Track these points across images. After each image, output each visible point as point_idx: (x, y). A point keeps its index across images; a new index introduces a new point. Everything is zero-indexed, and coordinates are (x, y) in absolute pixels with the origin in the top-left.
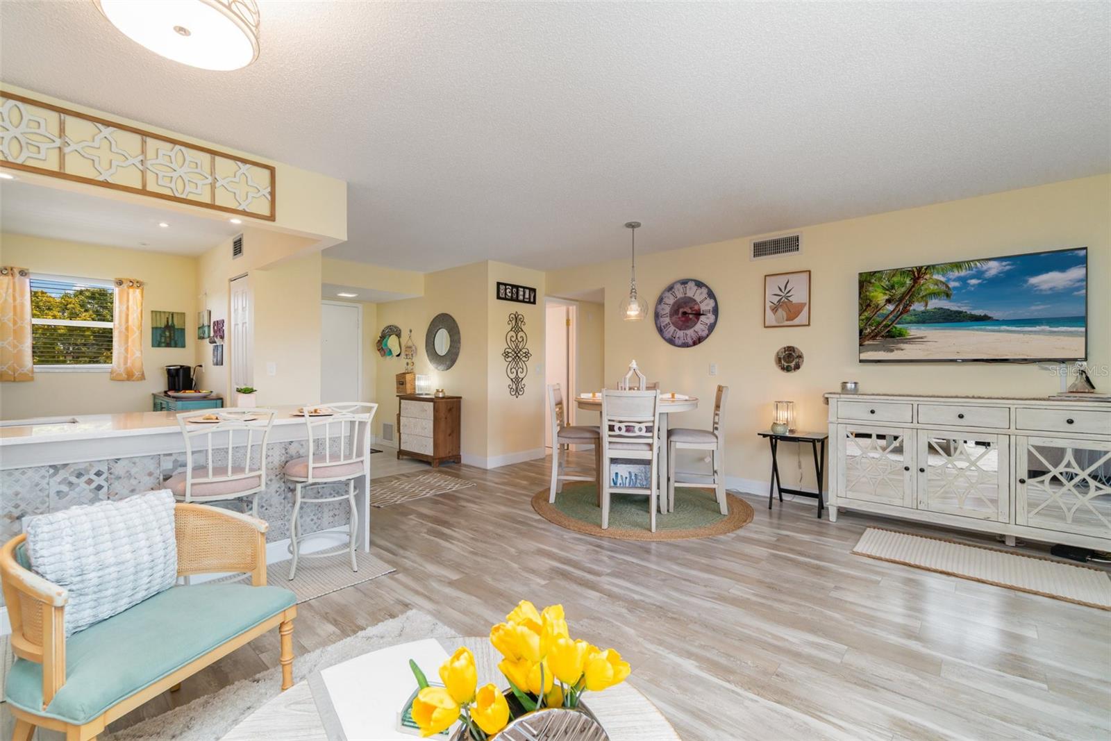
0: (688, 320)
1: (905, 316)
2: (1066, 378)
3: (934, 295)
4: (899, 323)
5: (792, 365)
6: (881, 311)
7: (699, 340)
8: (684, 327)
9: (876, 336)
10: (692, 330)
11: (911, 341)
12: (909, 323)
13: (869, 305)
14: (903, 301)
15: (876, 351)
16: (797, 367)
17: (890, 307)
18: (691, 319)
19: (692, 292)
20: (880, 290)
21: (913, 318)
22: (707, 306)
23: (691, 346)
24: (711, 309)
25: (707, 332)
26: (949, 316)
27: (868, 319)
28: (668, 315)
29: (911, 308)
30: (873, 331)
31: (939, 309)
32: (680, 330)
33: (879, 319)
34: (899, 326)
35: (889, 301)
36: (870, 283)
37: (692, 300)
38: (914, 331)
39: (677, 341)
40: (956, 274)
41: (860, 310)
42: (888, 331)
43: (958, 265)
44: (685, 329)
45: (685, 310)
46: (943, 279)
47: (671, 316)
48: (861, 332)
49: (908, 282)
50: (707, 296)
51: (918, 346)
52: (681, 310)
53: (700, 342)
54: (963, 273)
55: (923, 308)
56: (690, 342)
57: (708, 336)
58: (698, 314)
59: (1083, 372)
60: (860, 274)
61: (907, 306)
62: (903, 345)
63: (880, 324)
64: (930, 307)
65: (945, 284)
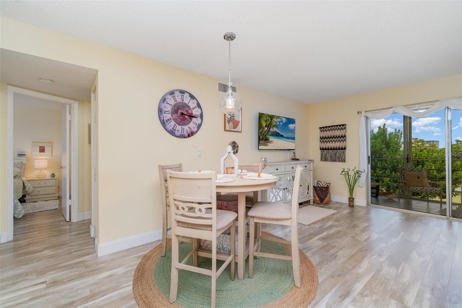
0: (184, 119)
1: (269, 133)
2: (290, 155)
3: (274, 126)
4: (268, 135)
5: (235, 151)
6: (264, 130)
7: (191, 134)
8: (181, 123)
9: (263, 139)
10: (187, 126)
11: (270, 142)
12: (270, 135)
13: (261, 127)
14: (269, 126)
15: (262, 145)
16: (237, 152)
17: (266, 129)
18: (186, 119)
19: (187, 100)
20: (264, 121)
22: (196, 112)
23: (186, 137)
24: (199, 115)
25: (196, 129)
26: (277, 134)
27: (261, 132)
28: (170, 112)
31: (276, 131)
32: (179, 125)
33: (264, 133)
34: (268, 136)
35: (266, 126)
36: (262, 117)
37: (187, 106)
38: (271, 139)
39: (176, 133)
41: (259, 128)
42: (266, 138)
43: (279, 117)
44: (182, 125)
45: (182, 111)
46: (276, 121)
47: (172, 114)
48: (259, 137)
49: (270, 120)
50: (196, 106)
51: (272, 144)
52: (180, 111)
53: (192, 135)
55: (272, 131)
56: (186, 135)
57: (197, 131)
58: (191, 116)
59: (294, 153)
60: (259, 113)
61: (270, 129)
62: (269, 144)
63: (264, 135)
64: (274, 130)
65: (276, 123)
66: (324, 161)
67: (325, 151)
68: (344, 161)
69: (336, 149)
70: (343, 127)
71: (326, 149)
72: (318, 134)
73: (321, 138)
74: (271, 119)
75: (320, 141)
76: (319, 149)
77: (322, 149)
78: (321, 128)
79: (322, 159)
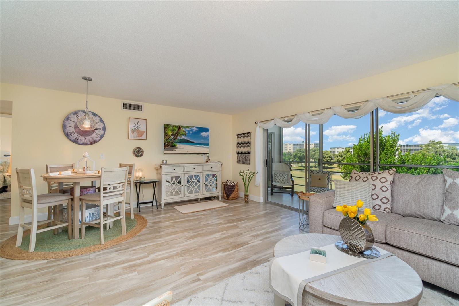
1: (176, 140)
3: (183, 134)
4: (175, 142)
5: (140, 154)
6: (170, 138)
7: (94, 142)
9: (169, 146)
10: (90, 137)
11: (177, 148)
12: (177, 142)
13: (167, 135)
14: (176, 135)
15: (168, 151)
16: (141, 155)
17: (172, 137)
18: (89, 131)
20: (170, 131)
21: (178, 141)
22: (99, 126)
23: (89, 145)
24: (102, 128)
25: (99, 138)
26: (186, 141)
27: (167, 140)
28: (73, 127)
29: (178, 138)
30: (168, 144)
31: (184, 139)
32: (82, 136)
33: (169, 140)
34: (174, 143)
35: (172, 135)
36: (167, 128)
38: (178, 145)
39: (79, 142)
40: (187, 129)
41: (164, 137)
42: (172, 145)
43: (188, 127)
44: (85, 136)
46: (185, 130)
47: (75, 128)
48: (164, 144)
49: (177, 130)
50: (99, 121)
51: (179, 149)
54: (189, 129)
55: (180, 138)
56: (89, 143)
57: (99, 140)
59: (208, 156)
60: (164, 125)
61: (177, 137)
62: (175, 149)
63: (170, 142)
64: (182, 138)
65: (185, 132)
66: (239, 163)
67: (240, 155)
68: (249, 164)
69: (246, 153)
70: (249, 134)
71: (240, 153)
72: (236, 140)
73: (238, 144)
74: (179, 129)
75: (237, 146)
76: (236, 153)
77: (238, 153)
78: (237, 135)
79: (237, 162)
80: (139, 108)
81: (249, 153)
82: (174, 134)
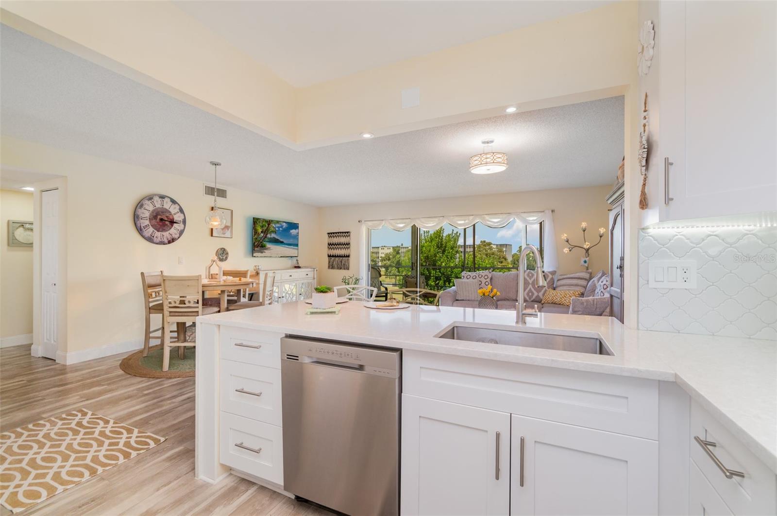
0: (165, 225)
2: (293, 262)
3: (272, 232)
5: (224, 258)
6: (260, 236)
7: (172, 241)
8: (161, 230)
9: (258, 246)
10: (168, 233)
11: (267, 249)
12: (267, 242)
13: (256, 233)
14: (266, 232)
15: (257, 253)
16: (226, 259)
17: (262, 235)
18: (167, 225)
19: (167, 205)
20: (259, 227)
21: (267, 240)
22: (178, 217)
23: (166, 244)
24: (182, 221)
25: (178, 235)
26: (276, 240)
27: (256, 239)
28: (148, 218)
30: (257, 244)
31: (274, 237)
32: (158, 231)
33: (259, 239)
34: (264, 243)
35: (262, 232)
36: (257, 223)
37: (168, 211)
38: (268, 245)
39: (155, 240)
40: (278, 225)
41: (253, 235)
42: (262, 245)
43: (278, 222)
44: (162, 231)
45: (162, 217)
46: (275, 226)
47: (150, 220)
48: (253, 244)
49: (267, 225)
50: (179, 211)
51: (269, 251)
52: (159, 217)
53: (173, 242)
55: (270, 237)
56: (166, 241)
57: (179, 238)
58: (172, 222)
59: (297, 260)
60: (254, 218)
61: (267, 235)
62: (265, 251)
63: (259, 241)
64: (272, 236)
65: (275, 228)
66: (331, 268)
67: (333, 258)
68: (348, 269)
69: (342, 257)
70: (347, 234)
71: (333, 256)
72: (326, 240)
73: (329, 244)
74: (269, 225)
75: (328, 248)
76: (327, 256)
77: (329, 256)
78: (329, 233)
79: (329, 267)
80: (222, 193)
81: (348, 256)
82: (264, 231)
